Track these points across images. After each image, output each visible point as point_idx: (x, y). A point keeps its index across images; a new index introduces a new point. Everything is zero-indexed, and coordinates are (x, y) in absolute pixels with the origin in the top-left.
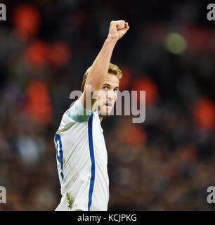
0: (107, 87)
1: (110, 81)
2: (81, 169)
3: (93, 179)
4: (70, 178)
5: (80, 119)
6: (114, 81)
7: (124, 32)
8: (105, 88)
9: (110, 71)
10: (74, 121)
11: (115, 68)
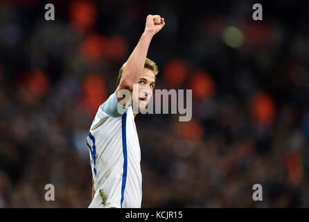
0: (144, 81)
1: (146, 75)
2: (114, 164)
3: (125, 175)
4: (103, 174)
5: (115, 113)
6: (151, 76)
7: (160, 27)
8: (141, 82)
9: (147, 66)
10: (108, 115)
11: (152, 63)
